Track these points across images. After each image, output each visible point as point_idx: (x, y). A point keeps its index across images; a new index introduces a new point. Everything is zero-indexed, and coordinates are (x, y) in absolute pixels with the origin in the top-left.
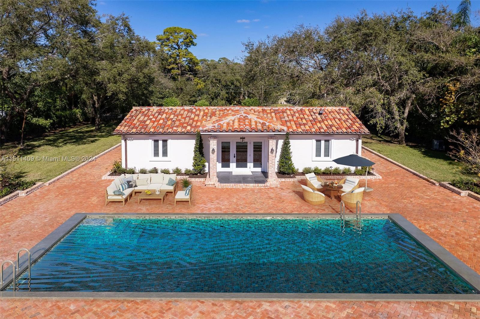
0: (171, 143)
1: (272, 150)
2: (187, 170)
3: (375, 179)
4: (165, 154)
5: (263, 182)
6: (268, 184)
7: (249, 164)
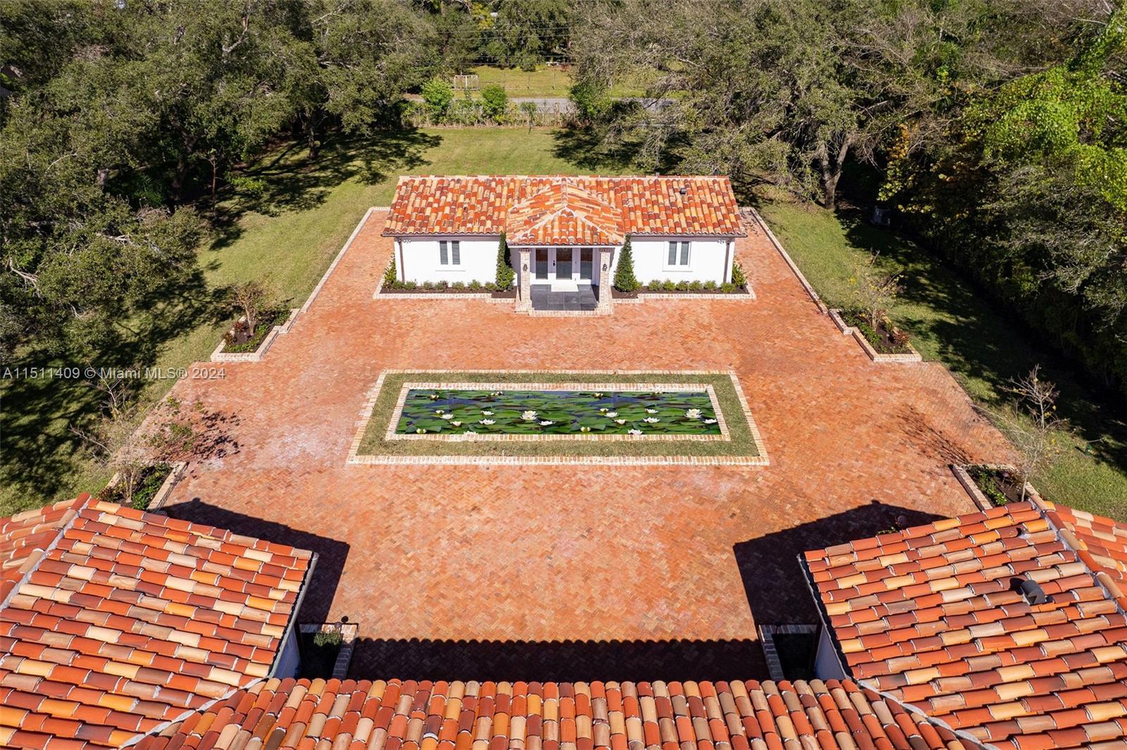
0: (464, 245)
1: (605, 265)
2: (488, 284)
3: (746, 300)
4: (457, 260)
5: (591, 307)
6: (598, 311)
7: (574, 275)
